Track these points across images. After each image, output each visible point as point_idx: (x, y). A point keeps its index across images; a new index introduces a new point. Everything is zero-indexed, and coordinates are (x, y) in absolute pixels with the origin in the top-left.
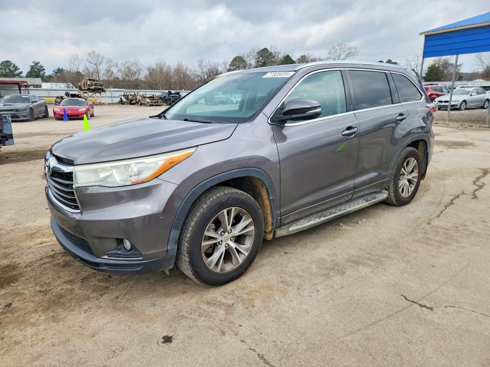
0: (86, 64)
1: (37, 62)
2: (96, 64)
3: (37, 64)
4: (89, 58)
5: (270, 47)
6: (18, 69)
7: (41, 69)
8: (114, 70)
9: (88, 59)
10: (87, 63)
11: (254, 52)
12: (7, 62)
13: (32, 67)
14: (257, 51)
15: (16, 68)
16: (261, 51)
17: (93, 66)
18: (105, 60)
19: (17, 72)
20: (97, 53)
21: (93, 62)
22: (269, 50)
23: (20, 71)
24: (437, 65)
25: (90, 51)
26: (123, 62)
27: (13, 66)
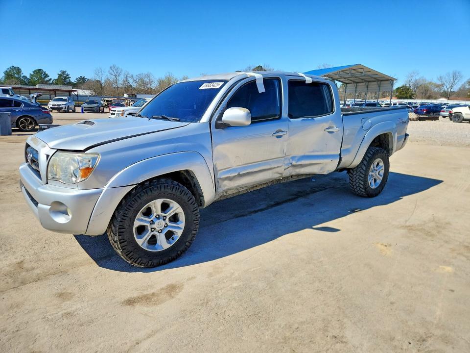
5: (264, 65)
6: (48, 76)
8: (130, 81)
12: (40, 70)
13: (60, 75)
14: (253, 68)
15: (47, 76)
16: (256, 68)
17: (113, 77)
18: (123, 72)
19: (47, 79)
20: (117, 67)
21: (113, 73)
23: (49, 78)
24: (408, 85)
25: (112, 65)
26: (137, 74)
27: (44, 75)
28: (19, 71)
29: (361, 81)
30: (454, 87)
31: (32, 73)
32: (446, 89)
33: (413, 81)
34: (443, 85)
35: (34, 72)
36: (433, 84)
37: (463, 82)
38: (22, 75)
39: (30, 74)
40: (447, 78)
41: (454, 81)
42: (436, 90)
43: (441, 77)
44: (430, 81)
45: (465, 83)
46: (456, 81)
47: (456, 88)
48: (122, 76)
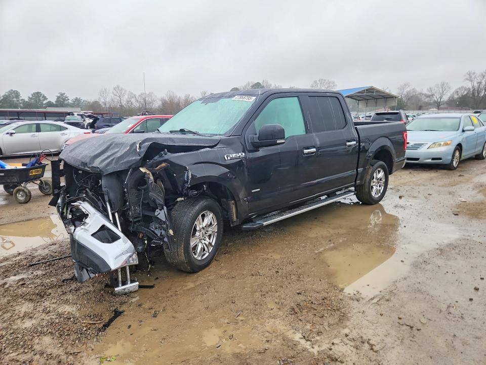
0: (111, 96)
1: (63, 93)
2: (120, 97)
3: (62, 95)
4: (115, 92)
5: (262, 81)
6: (47, 99)
7: (66, 99)
8: (133, 100)
9: (113, 92)
10: (113, 95)
11: (249, 86)
12: (38, 93)
13: (58, 97)
14: (251, 85)
15: (45, 98)
16: (254, 85)
17: (118, 98)
18: (127, 93)
19: (46, 101)
21: (117, 94)
22: (261, 84)
23: (48, 100)
25: (115, 86)
26: (140, 94)
27: (43, 97)
28: (17, 95)
29: (371, 98)
30: (444, 97)
31: (31, 96)
32: (436, 99)
33: (405, 93)
34: (433, 95)
35: (32, 96)
36: (423, 94)
37: (451, 93)
38: (21, 99)
39: (29, 97)
40: (436, 89)
41: (443, 92)
42: (427, 100)
43: (430, 88)
44: (420, 92)
45: (453, 93)
46: (445, 92)
47: (445, 98)
48: (126, 97)
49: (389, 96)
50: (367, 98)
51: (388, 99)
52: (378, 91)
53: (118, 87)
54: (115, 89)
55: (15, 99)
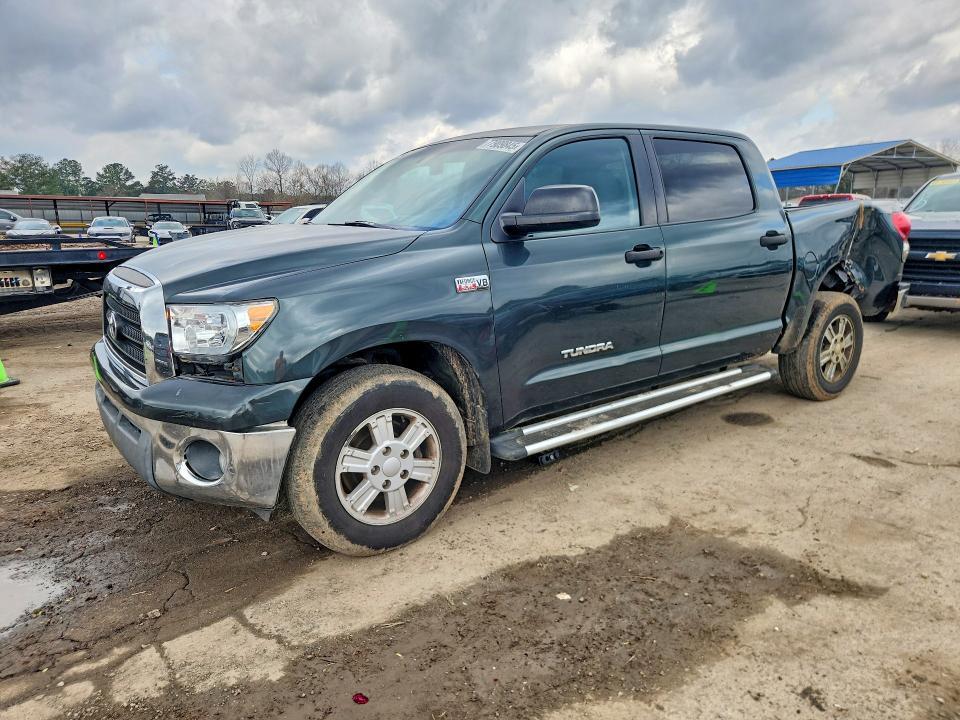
0: (262, 172)
2: (279, 172)
3: (162, 169)
6: (133, 177)
7: (169, 177)
9: (266, 164)
10: (265, 169)
13: (155, 175)
15: (130, 176)
17: (275, 174)
18: (294, 164)
20: (282, 154)
21: (274, 167)
23: (135, 180)
25: (271, 151)
26: (317, 167)
27: (125, 174)
28: (75, 168)
31: (102, 172)
35: (105, 170)
38: (83, 177)
39: (98, 174)
48: (291, 172)
49: (940, 163)
50: (878, 168)
51: (932, 169)
52: (921, 151)
53: (276, 153)
54: (269, 157)
55: (71, 178)
